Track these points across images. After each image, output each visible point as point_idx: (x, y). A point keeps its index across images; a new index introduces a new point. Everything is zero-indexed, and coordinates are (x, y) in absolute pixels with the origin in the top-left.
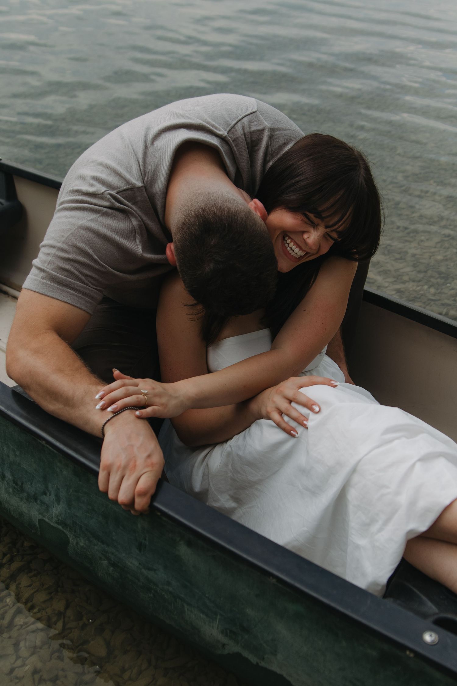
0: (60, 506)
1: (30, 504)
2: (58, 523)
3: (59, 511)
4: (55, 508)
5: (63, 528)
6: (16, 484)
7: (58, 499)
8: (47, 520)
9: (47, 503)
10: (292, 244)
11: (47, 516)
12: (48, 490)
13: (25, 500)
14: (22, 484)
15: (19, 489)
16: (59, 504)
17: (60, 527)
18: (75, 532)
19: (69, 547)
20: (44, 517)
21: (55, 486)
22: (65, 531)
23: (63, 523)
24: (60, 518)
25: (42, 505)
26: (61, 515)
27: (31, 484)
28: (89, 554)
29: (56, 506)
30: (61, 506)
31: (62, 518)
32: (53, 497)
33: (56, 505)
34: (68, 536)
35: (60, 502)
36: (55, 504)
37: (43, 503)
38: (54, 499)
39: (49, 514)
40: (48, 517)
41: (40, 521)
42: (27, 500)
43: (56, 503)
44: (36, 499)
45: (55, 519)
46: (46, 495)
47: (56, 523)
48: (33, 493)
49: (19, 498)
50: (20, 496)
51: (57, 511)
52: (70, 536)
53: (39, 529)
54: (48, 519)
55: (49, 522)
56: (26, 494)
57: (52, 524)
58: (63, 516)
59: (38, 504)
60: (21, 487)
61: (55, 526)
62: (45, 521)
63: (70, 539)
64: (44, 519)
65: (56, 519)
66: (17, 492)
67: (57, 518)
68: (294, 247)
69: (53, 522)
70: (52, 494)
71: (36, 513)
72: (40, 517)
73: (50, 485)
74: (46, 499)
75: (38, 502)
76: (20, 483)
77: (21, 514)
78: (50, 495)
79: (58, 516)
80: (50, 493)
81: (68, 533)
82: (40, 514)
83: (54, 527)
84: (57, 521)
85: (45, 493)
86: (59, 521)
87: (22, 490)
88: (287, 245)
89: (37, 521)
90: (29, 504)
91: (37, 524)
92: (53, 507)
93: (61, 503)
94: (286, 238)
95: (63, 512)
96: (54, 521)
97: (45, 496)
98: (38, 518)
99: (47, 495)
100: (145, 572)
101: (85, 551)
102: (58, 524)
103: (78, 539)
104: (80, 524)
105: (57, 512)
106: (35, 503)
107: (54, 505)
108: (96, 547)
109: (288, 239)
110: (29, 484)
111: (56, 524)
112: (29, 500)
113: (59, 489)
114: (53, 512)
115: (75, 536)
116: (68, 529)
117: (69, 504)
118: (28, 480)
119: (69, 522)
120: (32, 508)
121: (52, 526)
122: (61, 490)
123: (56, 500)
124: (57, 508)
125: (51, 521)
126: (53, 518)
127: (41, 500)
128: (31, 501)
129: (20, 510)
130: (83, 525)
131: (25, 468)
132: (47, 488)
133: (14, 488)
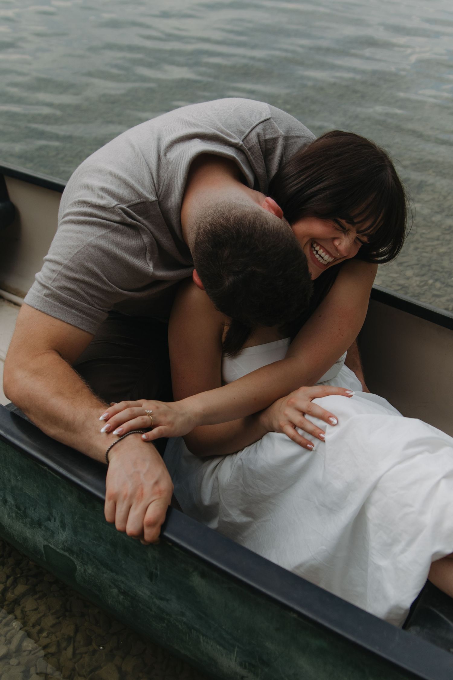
0: (65, 533)
1: (35, 529)
3: (65, 537)
4: (60, 535)
5: (70, 555)
6: (19, 509)
7: (63, 526)
8: (52, 546)
9: (52, 529)
10: (322, 250)
12: (52, 516)
13: (29, 526)
14: (25, 509)
15: (22, 514)
16: (64, 530)
17: (66, 554)
18: (82, 559)
19: (76, 575)
20: (49, 543)
21: (60, 512)
22: (71, 558)
23: (70, 550)
24: (66, 545)
25: (48, 531)
26: (66, 542)
27: (35, 509)
29: (61, 533)
30: (67, 533)
31: (68, 544)
32: (57, 523)
33: (62, 531)
34: (76, 564)
35: (65, 528)
36: (61, 530)
37: (47, 529)
38: (59, 526)
39: (54, 541)
40: (53, 543)
41: (45, 547)
42: (31, 525)
43: (61, 529)
44: (40, 525)
45: (60, 546)
46: (51, 521)
47: (62, 549)
48: (37, 519)
49: (22, 523)
50: (24, 521)
51: (62, 537)
52: (78, 563)
53: (44, 555)
54: (54, 545)
55: (55, 548)
56: (29, 520)
57: (58, 550)
58: (69, 543)
59: (42, 530)
60: (25, 512)
62: (50, 547)
63: (78, 567)
64: (50, 545)
65: (62, 546)
66: (20, 517)
67: (63, 545)
68: (323, 254)
70: (57, 520)
71: (41, 539)
72: (46, 543)
73: (54, 511)
74: (51, 525)
75: (43, 528)
76: (23, 509)
77: (25, 539)
78: (55, 521)
79: (64, 542)
80: (54, 519)
81: (75, 560)
82: (45, 540)
83: (60, 553)
85: (49, 519)
86: (66, 548)
87: (25, 515)
88: (315, 252)
89: (43, 547)
91: (42, 550)
92: (59, 533)
93: (66, 529)
94: (315, 245)
95: (69, 539)
97: (49, 522)
98: (43, 544)
99: (52, 521)
100: (157, 601)
101: (93, 578)
102: (64, 551)
103: (86, 566)
104: (86, 551)
105: (63, 539)
106: (39, 529)
107: (60, 532)
108: (105, 575)
109: (317, 246)
110: (33, 509)
112: (33, 525)
113: (64, 516)
114: (58, 539)
115: (82, 563)
116: (75, 556)
117: (75, 531)
118: (31, 505)
119: (75, 549)
120: (37, 534)
121: (58, 552)
122: (66, 516)
123: (61, 526)
124: (63, 535)
125: (57, 548)
126: (58, 544)
127: (45, 526)
128: (35, 526)
129: (24, 535)
130: (90, 553)
131: (28, 493)
132: (51, 514)
133: (17, 513)
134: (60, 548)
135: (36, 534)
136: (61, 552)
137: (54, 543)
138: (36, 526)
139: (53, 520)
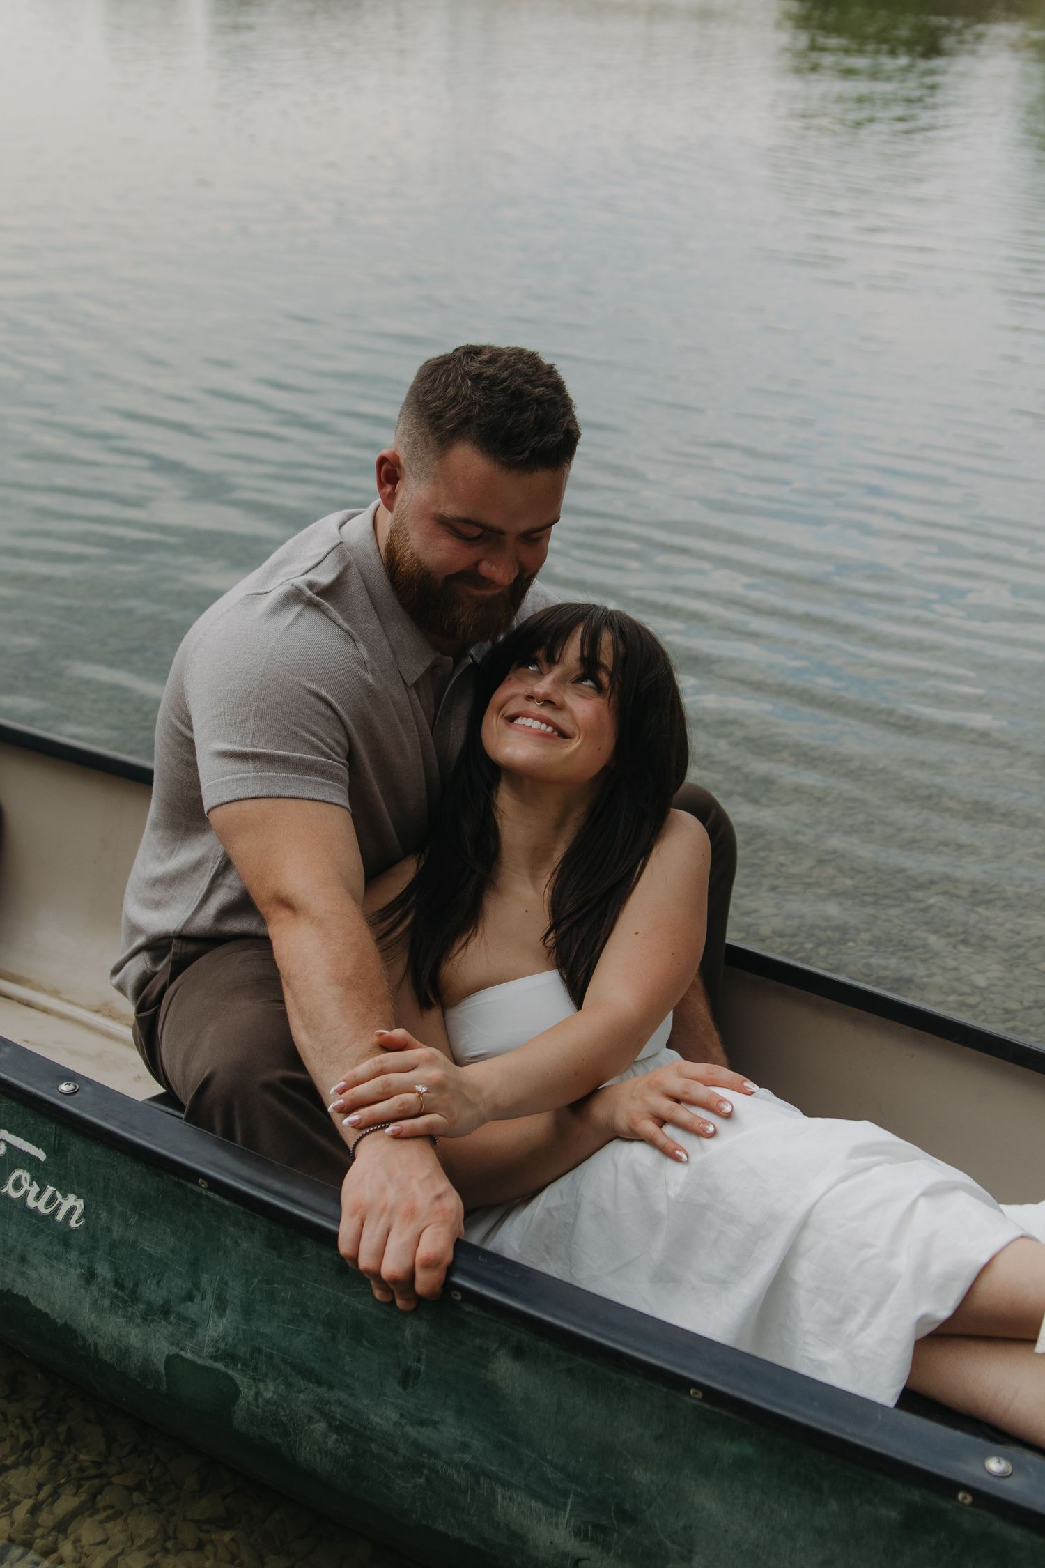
0: (224, 1320)
1: (151, 1325)
2: (214, 1358)
3: (222, 1329)
4: (211, 1326)
5: (226, 1366)
6: (122, 1288)
7: (221, 1305)
8: (188, 1356)
9: (193, 1316)
11: (191, 1345)
12: (199, 1289)
13: (139, 1320)
14: (136, 1285)
15: (126, 1298)
16: (221, 1316)
17: (220, 1366)
18: (256, 1369)
19: (236, 1407)
20: (182, 1348)
21: (218, 1277)
22: (230, 1372)
23: (230, 1357)
24: (222, 1346)
25: (182, 1323)
26: (224, 1339)
27: (158, 1283)
28: (282, 1413)
29: (214, 1322)
30: (227, 1320)
31: (226, 1344)
32: (209, 1302)
33: (216, 1319)
34: (238, 1382)
35: (225, 1310)
36: (214, 1317)
37: (182, 1318)
38: (210, 1307)
39: (195, 1342)
40: (192, 1347)
41: (170, 1360)
42: (144, 1318)
43: (215, 1314)
44: (165, 1312)
45: (208, 1350)
46: (192, 1301)
47: (211, 1358)
48: (161, 1302)
49: (124, 1316)
50: (127, 1311)
51: (215, 1331)
52: (242, 1381)
53: (164, 1379)
54: (193, 1352)
55: (194, 1359)
56: (142, 1306)
57: (200, 1362)
58: (230, 1340)
59: (170, 1323)
60: (133, 1292)
61: (207, 1364)
62: (183, 1358)
63: (242, 1388)
64: (183, 1353)
65: (211, 1350)
66: (121, 1304)
67: (214, 1347)
69: (203, 1358)
70: (209, 1296)
71: (163, 1344)
72: (174, 1350)
73: (205, 1278)
74: (191, 1310)
75: (172, 1318)
76: (130, 1284)
77: (125, 1352)
78: (203, 1298)
79: (217, 1342)
80: (203, 1294)
81: (238, 1376)
82: (173, 1344)
83: (204, 1366)
84: (214, 1353)
85: (190, 1297)
86: (220, 1352)
87: (135, 1297)
89: (163, 1360)
90: (149, 1326)
91: (161, 1368)
92: (208, 1324)
93: (228, 1312)
95: (232, 1330)
96: (205, 1355)
97: (189, 1303)
98: (166, 1353)
99: (195, 1300)
100: (412, 1431)
101: (275, 1408)
102: (216, 1360)
103: (261, 1385)
104: (268, 1350)
105: (215, 1334)
106: (163, 1323)
107: (211, 1319)
108: (302, 1396)
110: (155, 1282)
111: (210, 1361)
112: (150, 1317)
113: (226, 1283)
114: (205, 1336)
115: (254, 1379)
116: (239, 1366)
117: (248, 1312)
118: (151, 1274)
119: (242, 1350)
120: (155, 1335)
121: (201, 1365)
122: (231, 1283)
123: (217, 1307)
124: (217, 1326)
125: (200, 1356)
126: (203, 1347)
127: (178, 1314)
128: (154, 1319)
129: (123, 1342)
130: (275, 1353)
131: (148, 1249)
132: (197, 1285)
133: (117, 1297)
134: (206, 1356)
135: (152, 1336)
136: (209, 1363)
137: (194, 1346)
138: (156, 1318)
139: (198, 1299)
